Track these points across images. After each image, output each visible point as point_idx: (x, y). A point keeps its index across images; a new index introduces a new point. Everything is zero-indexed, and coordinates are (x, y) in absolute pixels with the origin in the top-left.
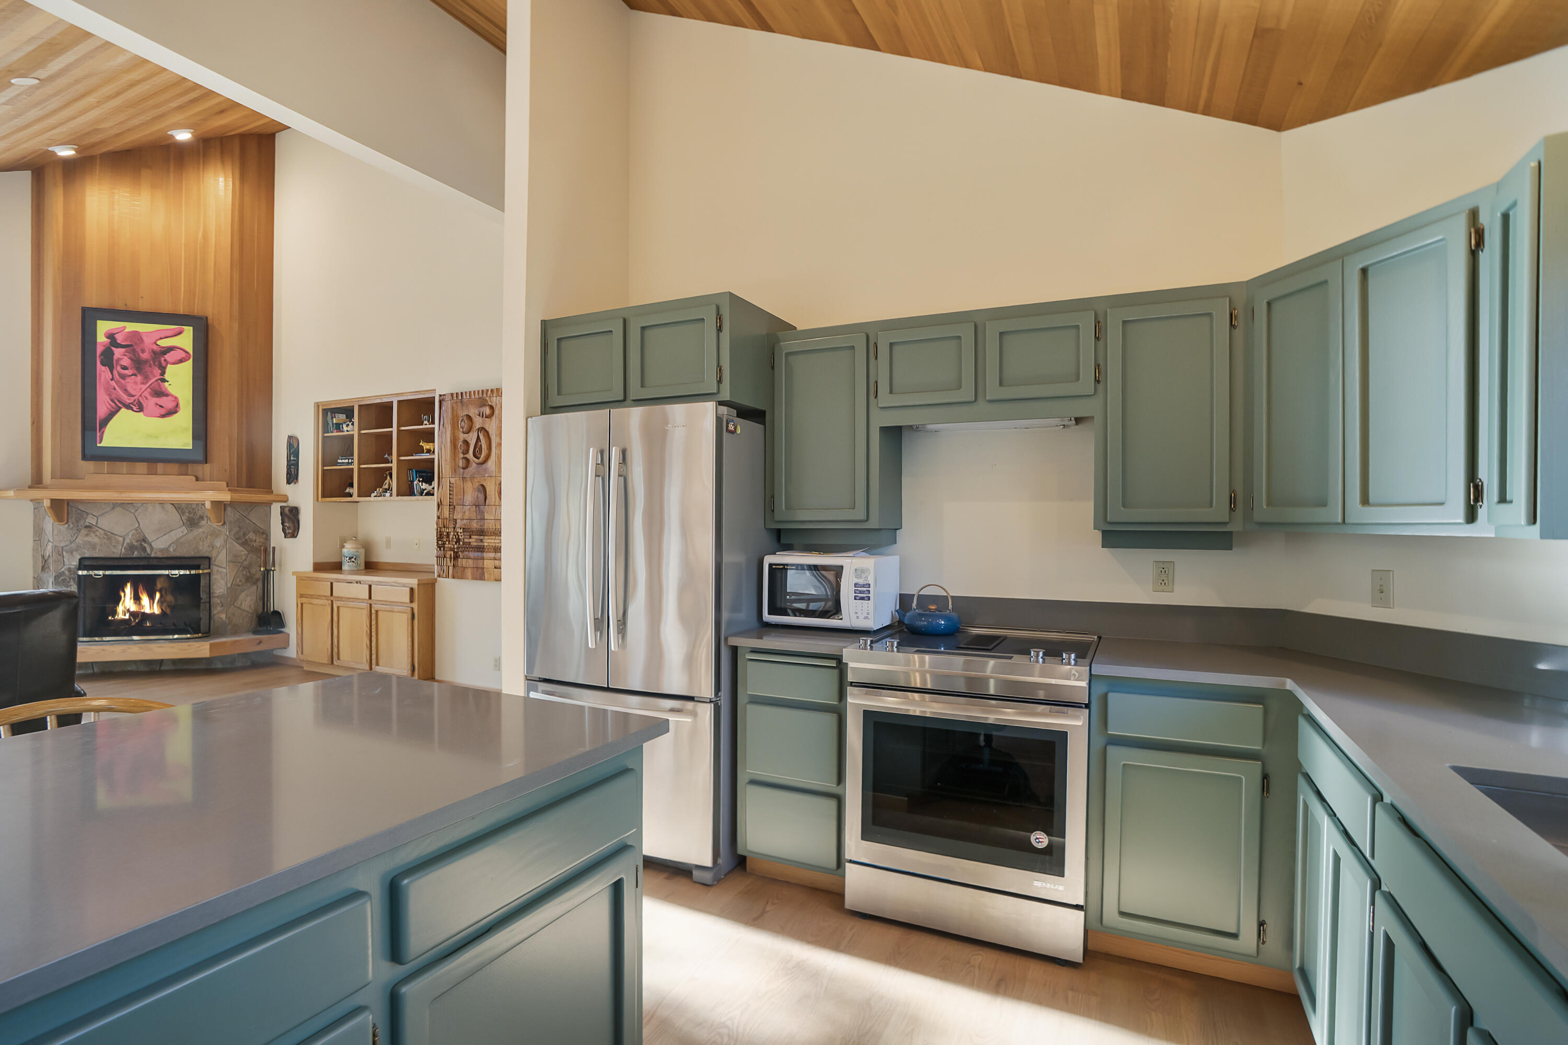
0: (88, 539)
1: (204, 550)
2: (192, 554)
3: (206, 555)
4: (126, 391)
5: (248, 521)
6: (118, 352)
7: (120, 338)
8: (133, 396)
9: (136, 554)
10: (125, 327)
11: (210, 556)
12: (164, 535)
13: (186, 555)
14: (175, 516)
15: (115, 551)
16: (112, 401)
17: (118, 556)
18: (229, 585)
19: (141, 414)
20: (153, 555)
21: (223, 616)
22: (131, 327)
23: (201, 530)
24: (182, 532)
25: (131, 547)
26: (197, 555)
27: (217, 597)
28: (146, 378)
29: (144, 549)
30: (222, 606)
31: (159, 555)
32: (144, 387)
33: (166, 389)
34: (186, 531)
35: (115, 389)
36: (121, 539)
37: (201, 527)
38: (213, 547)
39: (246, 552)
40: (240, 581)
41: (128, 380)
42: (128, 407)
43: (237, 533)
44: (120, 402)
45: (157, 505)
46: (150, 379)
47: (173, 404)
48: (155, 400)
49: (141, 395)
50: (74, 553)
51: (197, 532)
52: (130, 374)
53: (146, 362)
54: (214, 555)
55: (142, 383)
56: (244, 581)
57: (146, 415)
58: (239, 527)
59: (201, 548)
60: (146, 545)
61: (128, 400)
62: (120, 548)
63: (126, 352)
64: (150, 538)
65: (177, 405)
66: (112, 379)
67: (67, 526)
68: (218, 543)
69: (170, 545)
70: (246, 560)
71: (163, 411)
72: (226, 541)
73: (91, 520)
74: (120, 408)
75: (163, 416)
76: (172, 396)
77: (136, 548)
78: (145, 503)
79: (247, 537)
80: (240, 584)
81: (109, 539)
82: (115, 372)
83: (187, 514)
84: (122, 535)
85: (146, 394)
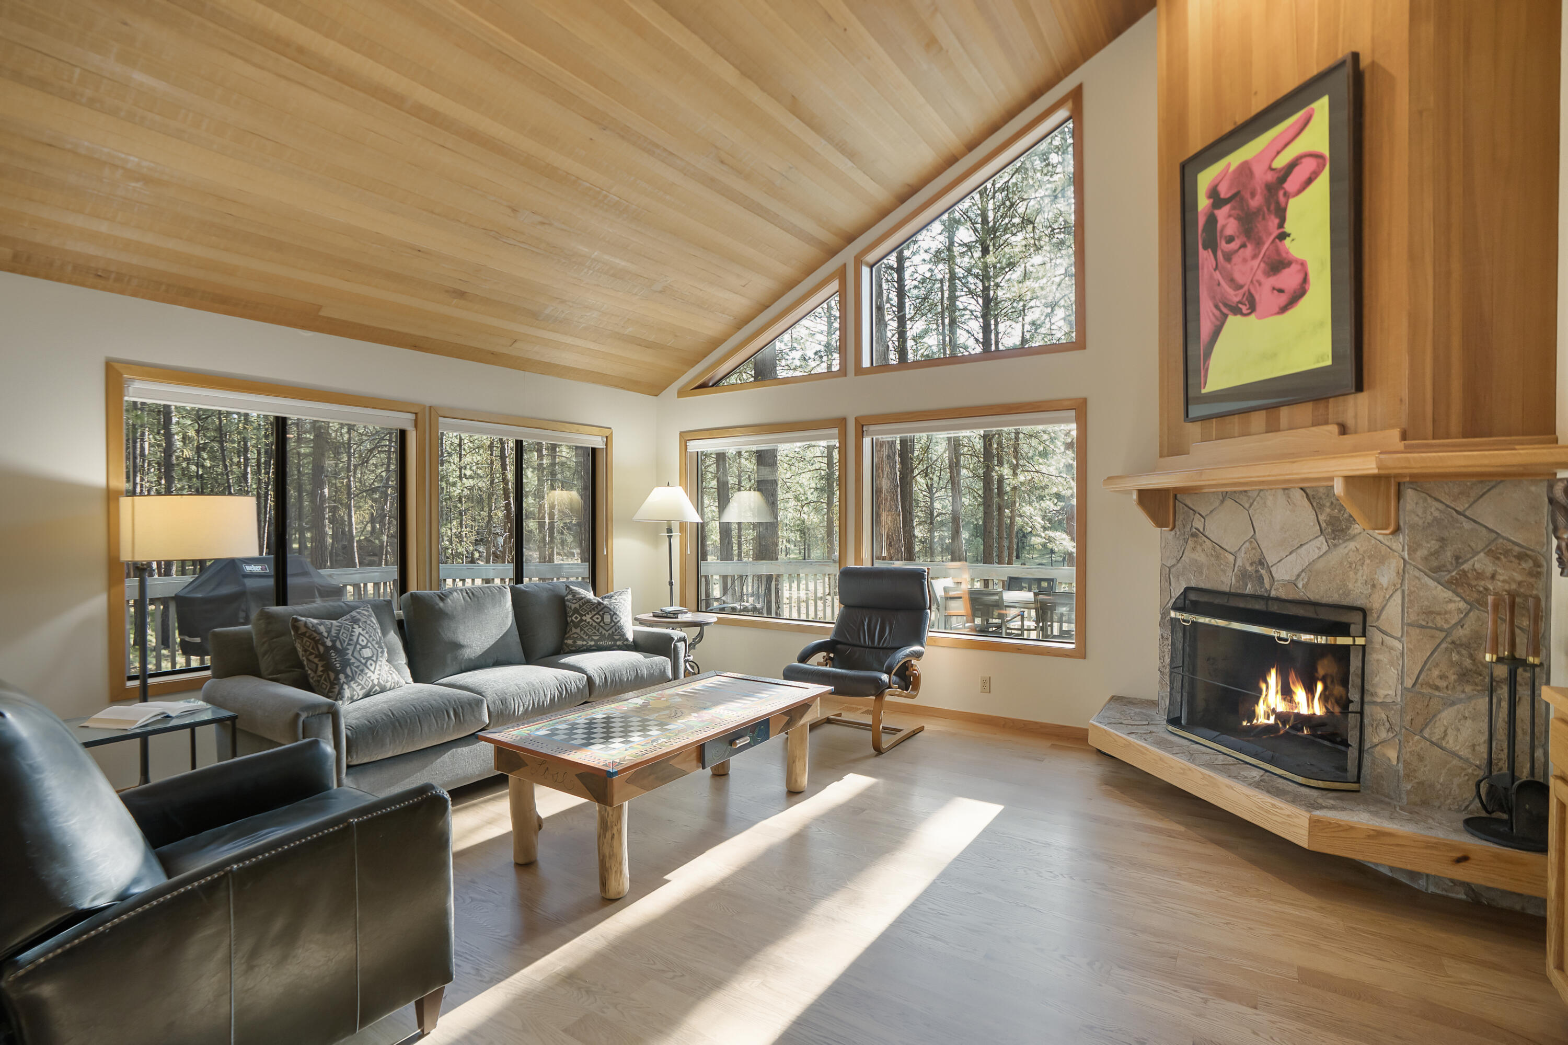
0: (1195, 556)
1: (1357, 593)
2: (1335, 598)
3: (1358, 603)
4: (1232, 281)
5: (1467, 525)
6: (1222, 214)
7: (1224, 192)
8: (1241, 287)
9: (1249, 589)
10: (1229, 164)
11: (1368, 606)
12: (1291, 553)
13: (1325, 600)
14: (1305, 516)
15: (1224, 579)
16: (1217, 307)
17: (1227, 590)
18: (1409, 683)
19: (1253, 316)
20: (1273, 594)
21: (1392, 754)
22: (1235, 159)
23: (1352, 545)
24: (1319, 548)
25: (1244, 576)
26: (1344, 602)
27: (1383, 704)
28: (1259, 243)
29: (1260, 579)
30: (1391, 729)
31: (1282, 593)
32: (1255, 263)
33: (1288, 253)
34: (1325, 548)
35: (1219, 284)
36: (1231, 558)
37: (1353, 538)
38: (1374, 586)
39: (1462, 605)
40: (1442, 677)
41: (1236, 259)
42: (1236, 311)
43: (1436, 554)
44: (1226, 305)
45: (1280, 492)
46: (1264, 243)
47: (1298, 279)
48: (1274, 281)
49: (1252, 281)
50: (1181, 578)
51: (1347, 548)
52: (1238, 246)
53: (1259, 210)
54: (1376, 602)
55: (1254, 257)
56: (1453, 677)
57: (1259, 318)
58: (1442, 540)
59: (1351, 586)
60: (1263, 572)
61: (1234, 297)
62: (1230, 575)
63: (1233, 208)
64: (1271, 559)
65: (1305, 280)
66: (1216, 268)
67: (1173, 533)
68: (1387, 576)
69: (1299, 576)
70: (1460, 624)
71: (1283, 299)
72: (1402, 574)
73: (1198, 524)
74: (1226, 316)
75: (1283, 309)
76: (1297, 261)
77: (1250, 576)
78: (1264, 486)
79: (1466, 567)
80: (1442, 684)
81: (1218, 557)
82: (1219, 254)
83: (1328, 510)
84: (1232, 551)
85: (1260, 276)
